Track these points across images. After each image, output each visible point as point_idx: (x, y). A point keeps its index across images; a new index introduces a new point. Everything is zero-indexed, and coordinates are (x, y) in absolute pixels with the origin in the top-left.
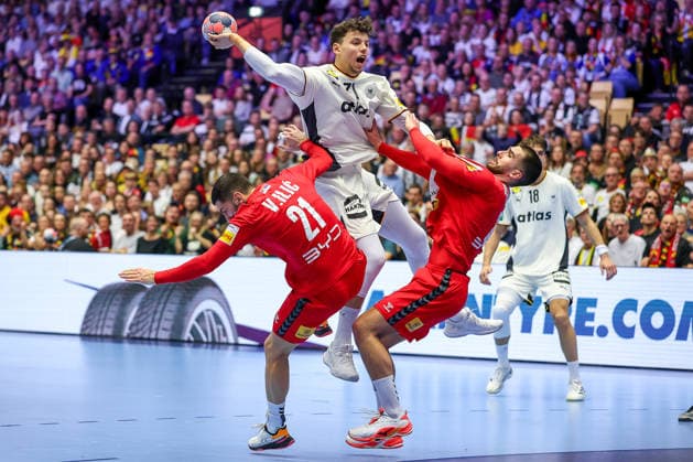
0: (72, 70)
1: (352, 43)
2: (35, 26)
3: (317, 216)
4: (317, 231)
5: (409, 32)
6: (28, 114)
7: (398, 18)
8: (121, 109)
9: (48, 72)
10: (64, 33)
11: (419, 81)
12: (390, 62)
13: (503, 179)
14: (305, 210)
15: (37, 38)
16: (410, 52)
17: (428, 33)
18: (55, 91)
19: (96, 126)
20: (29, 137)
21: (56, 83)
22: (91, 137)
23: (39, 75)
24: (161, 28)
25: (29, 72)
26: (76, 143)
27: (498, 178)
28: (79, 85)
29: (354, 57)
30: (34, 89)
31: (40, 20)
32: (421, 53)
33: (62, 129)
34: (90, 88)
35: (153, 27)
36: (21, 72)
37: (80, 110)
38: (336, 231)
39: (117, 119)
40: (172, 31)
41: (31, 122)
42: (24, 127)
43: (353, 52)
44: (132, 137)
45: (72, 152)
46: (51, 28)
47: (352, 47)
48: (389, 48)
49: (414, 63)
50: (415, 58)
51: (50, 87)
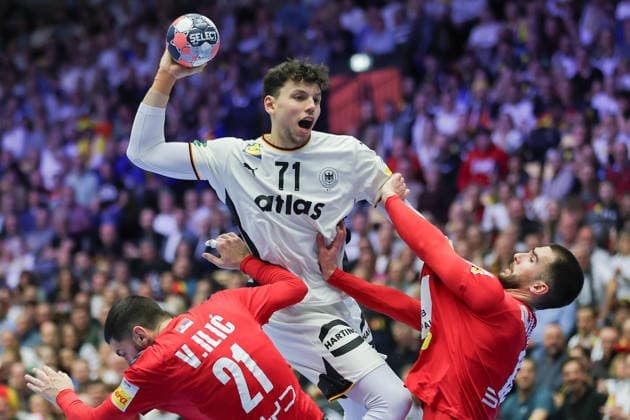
0: (97, 172)
1: (293, 96)
2: (43, 112)
3: (259, 375)
4: (259, 397)
5: (586, 74)
6: (34, 241)
7: (571, 53)
8: (166, 224)
9: (60, 178)
10: (84, 117)
11: (601, 148)
12: (557, 120)
13: (520, 296)
14: (241, 365)
15: (47, 128)
16: (589, 104)
17: (616, 73)
18: (73, 205)
19: (131, 252)
20: (31, 278)
21: (73, 193)
22: (121, 269)
23: (49, 183)
24: (225, 100)
25: (34, 179)
26: (98, 280)
27: (510, 295)
28: (108, 193)
29: (295, 120)
30: (43, 205)
31: (51, 102)
32: (604, 103)
33: (82, 260)
34: (124, 198)
35: (213, 98)
36: (23, 179)
37: (107, 231)
38: (289, 397)
39: (160, 240)
40: (240, 101)
41: (38, 254)
42: (28, 263)
43: (294, 112)
44: (181, 266)
45: (91, 294)
46: (67, 112)
47: (294, 104)
48: (556, 100)
49: (593, 120)
50: (596, 112)
51: (67, 199)
